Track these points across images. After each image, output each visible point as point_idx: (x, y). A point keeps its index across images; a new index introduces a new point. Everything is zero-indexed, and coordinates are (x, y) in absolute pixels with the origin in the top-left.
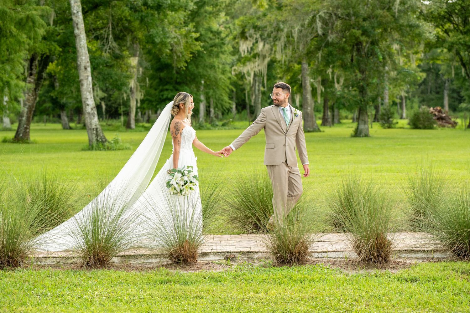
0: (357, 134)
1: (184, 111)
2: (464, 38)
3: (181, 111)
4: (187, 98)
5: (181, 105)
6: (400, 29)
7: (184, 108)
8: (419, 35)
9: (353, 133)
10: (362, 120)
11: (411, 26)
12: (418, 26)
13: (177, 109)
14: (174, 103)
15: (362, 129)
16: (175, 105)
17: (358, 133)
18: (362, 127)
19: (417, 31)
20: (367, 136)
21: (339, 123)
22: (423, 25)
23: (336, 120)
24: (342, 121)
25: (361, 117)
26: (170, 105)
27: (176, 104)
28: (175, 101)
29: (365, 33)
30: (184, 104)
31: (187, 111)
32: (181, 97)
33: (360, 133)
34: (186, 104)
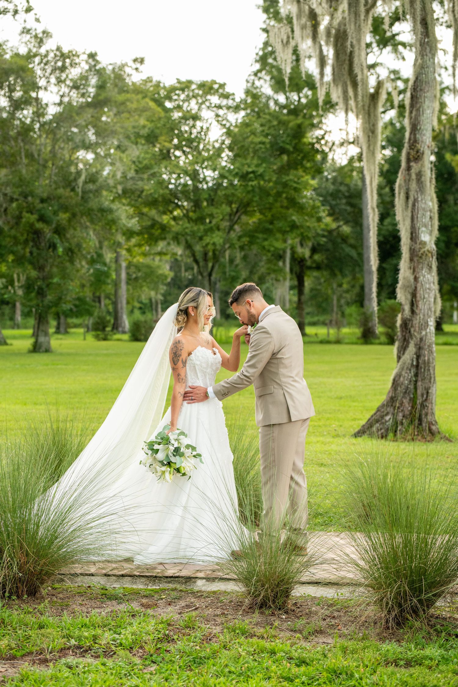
0: (36, 348)
1: (196, 322)
2: (192, 227)
3: (191, 320)
4: (201, 298)
5: (190, 310)
6: (89, 213)
7: (196, 315)
8: (114, 222)
9: (31, 347)
10: (43, 331)
11: (102, 210)
12: (111, 211)
13: (185, 316)
14: (179, 306)
15: (41, 343)
16: (181, 310)
17: (38, 347)
18: (42, 339)
19: (110, 217)
20: (48, 350)
21: (66, 332)
22: (118, 209)
23: (62, 329)
24: (69, 330)
25: (41, 327)
26: (173, 309)
27: (181, 308)
28: (181, 302)
29: (42, 219)
30: (196, 308)
31: (202, 320)
32: (191, 295)
33: (40, 348)
34: (199, 309)
